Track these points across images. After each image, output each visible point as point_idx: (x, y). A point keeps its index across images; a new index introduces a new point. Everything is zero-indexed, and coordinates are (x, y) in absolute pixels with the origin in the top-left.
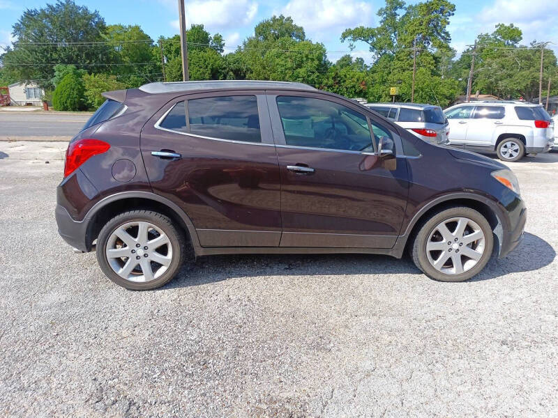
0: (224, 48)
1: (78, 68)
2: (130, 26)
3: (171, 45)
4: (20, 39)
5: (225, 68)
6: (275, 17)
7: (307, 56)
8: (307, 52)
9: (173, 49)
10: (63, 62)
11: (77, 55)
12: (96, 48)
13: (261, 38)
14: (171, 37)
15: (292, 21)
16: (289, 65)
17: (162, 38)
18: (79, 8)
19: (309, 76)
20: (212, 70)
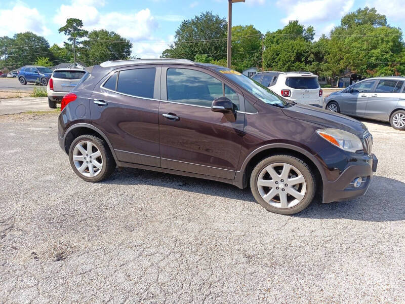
0: (314, 37)
1: (209, 56)
2: (246, 26)
3: (274, 37)
4: (179, 39)
5: (307, 52)
6: (360, 9)
7: (382, 39)
8: (382, 36)
9: (275, 40)
10: (201, 53)
11: (210, 48)
12: (221, 43)
13: (346, 27)
14: (275, 31)
15: (376, 11)
16: (365, 47)
17: (268, 32)
18: (214, 17)
19: (382, 55)
20: (297, 53)
